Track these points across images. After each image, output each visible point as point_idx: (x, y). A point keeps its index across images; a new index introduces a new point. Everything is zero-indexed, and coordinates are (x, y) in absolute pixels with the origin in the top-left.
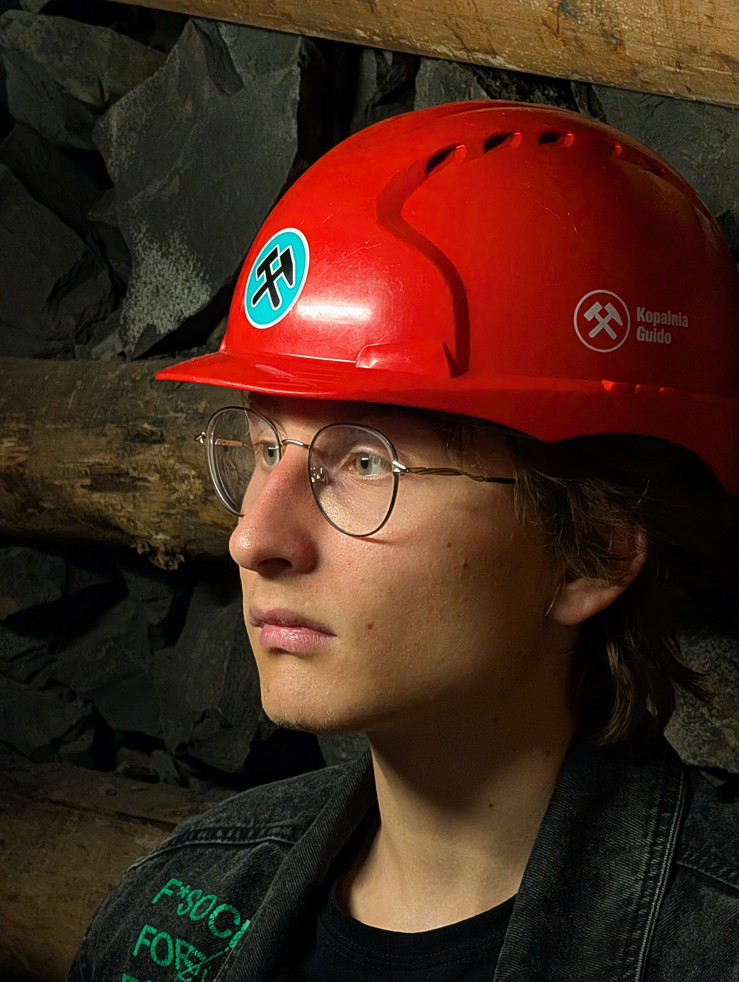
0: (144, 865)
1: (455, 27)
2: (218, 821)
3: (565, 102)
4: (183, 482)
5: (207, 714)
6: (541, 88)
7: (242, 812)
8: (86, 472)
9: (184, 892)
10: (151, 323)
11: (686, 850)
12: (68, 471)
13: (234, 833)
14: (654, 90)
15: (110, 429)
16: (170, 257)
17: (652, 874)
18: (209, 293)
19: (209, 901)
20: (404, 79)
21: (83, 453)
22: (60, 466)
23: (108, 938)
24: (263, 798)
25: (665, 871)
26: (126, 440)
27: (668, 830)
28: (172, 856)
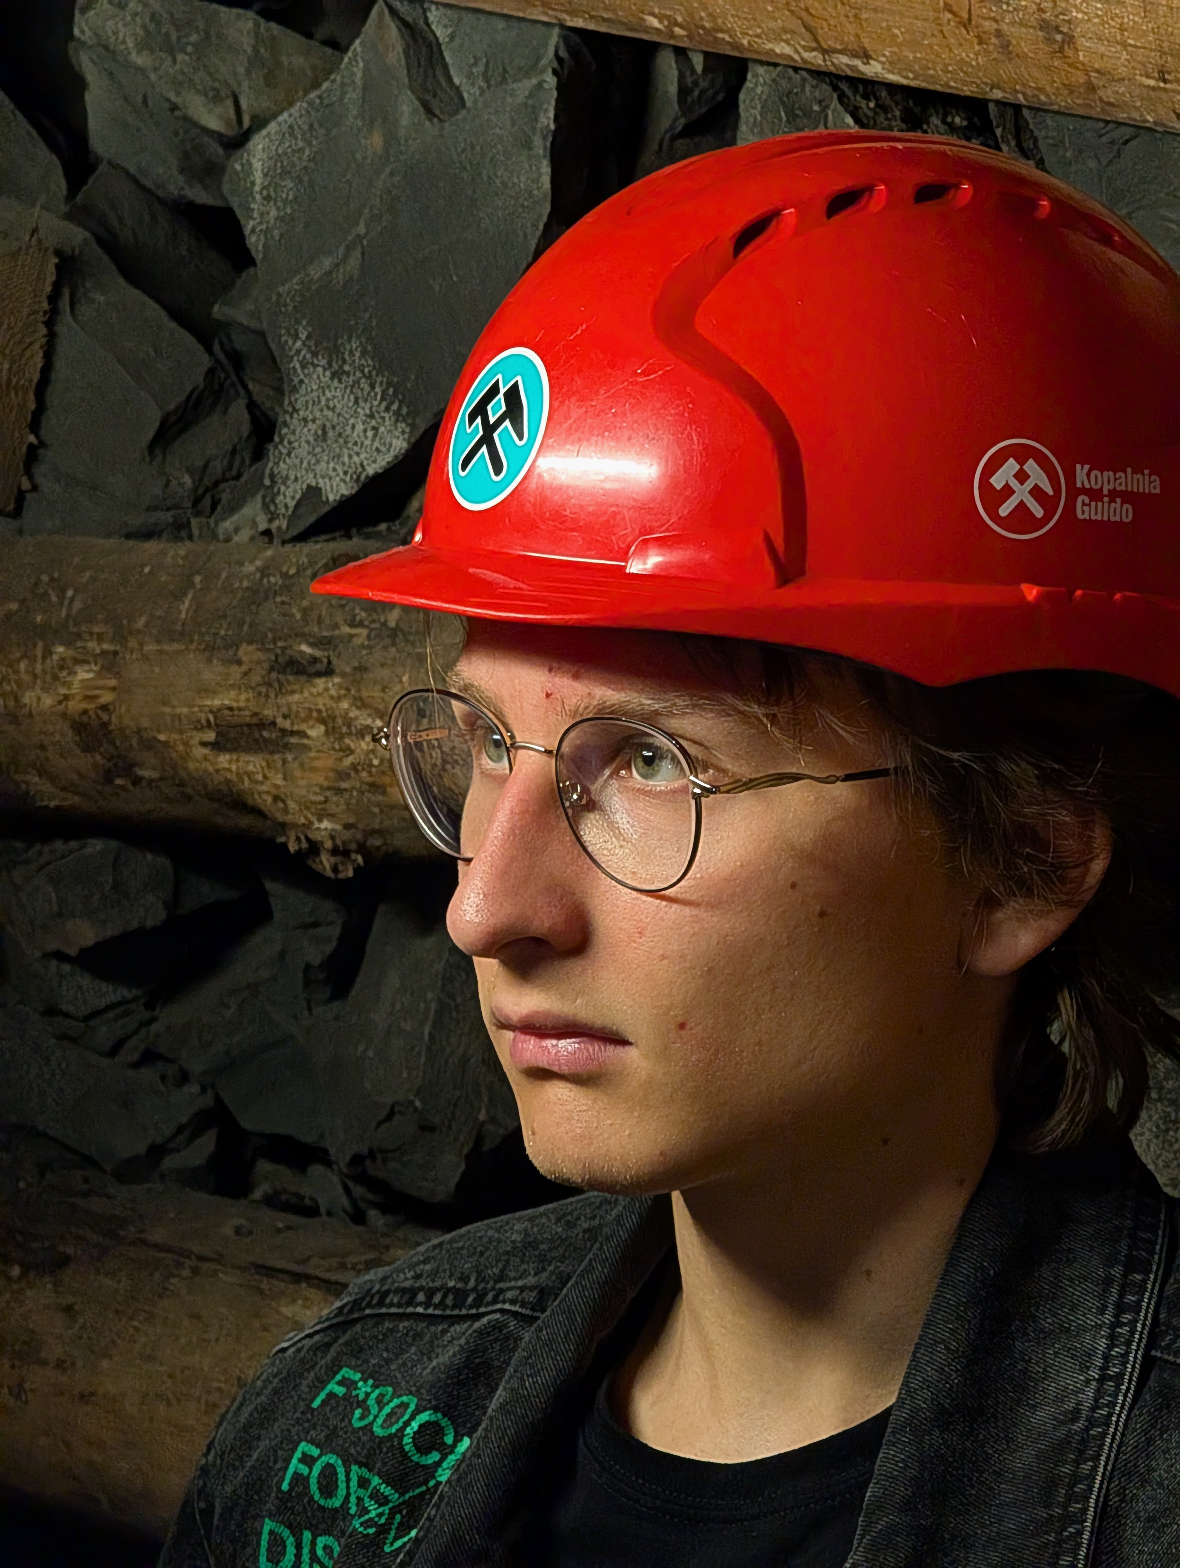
0: (299, 1345)
1: (804, 14)
2: (418, 1277)
3: (978, 136)
4: (363, 739)
5: (396, 1109)
6: (941, 111)
7: (456, 1263)
8: (208, 721)
9: (364, 1390)
10: (314, 484)
11: (1166, 1333)
12: (180, 720)
13: (445, 1296)
14: (1122, 116)
15: (247, 652)
16: (344, 377)
17: (1114, 1370)
18: (406, 436)
19: (404, 1406)
20: (720, 97)
21: (205, 691)
22: (167, 710)
23: (242, 1461)
24: (490, 1242)
25: (1133, 1367)
26: (272, 669)
27: (1139, 1303)
28: (345, 1332)
